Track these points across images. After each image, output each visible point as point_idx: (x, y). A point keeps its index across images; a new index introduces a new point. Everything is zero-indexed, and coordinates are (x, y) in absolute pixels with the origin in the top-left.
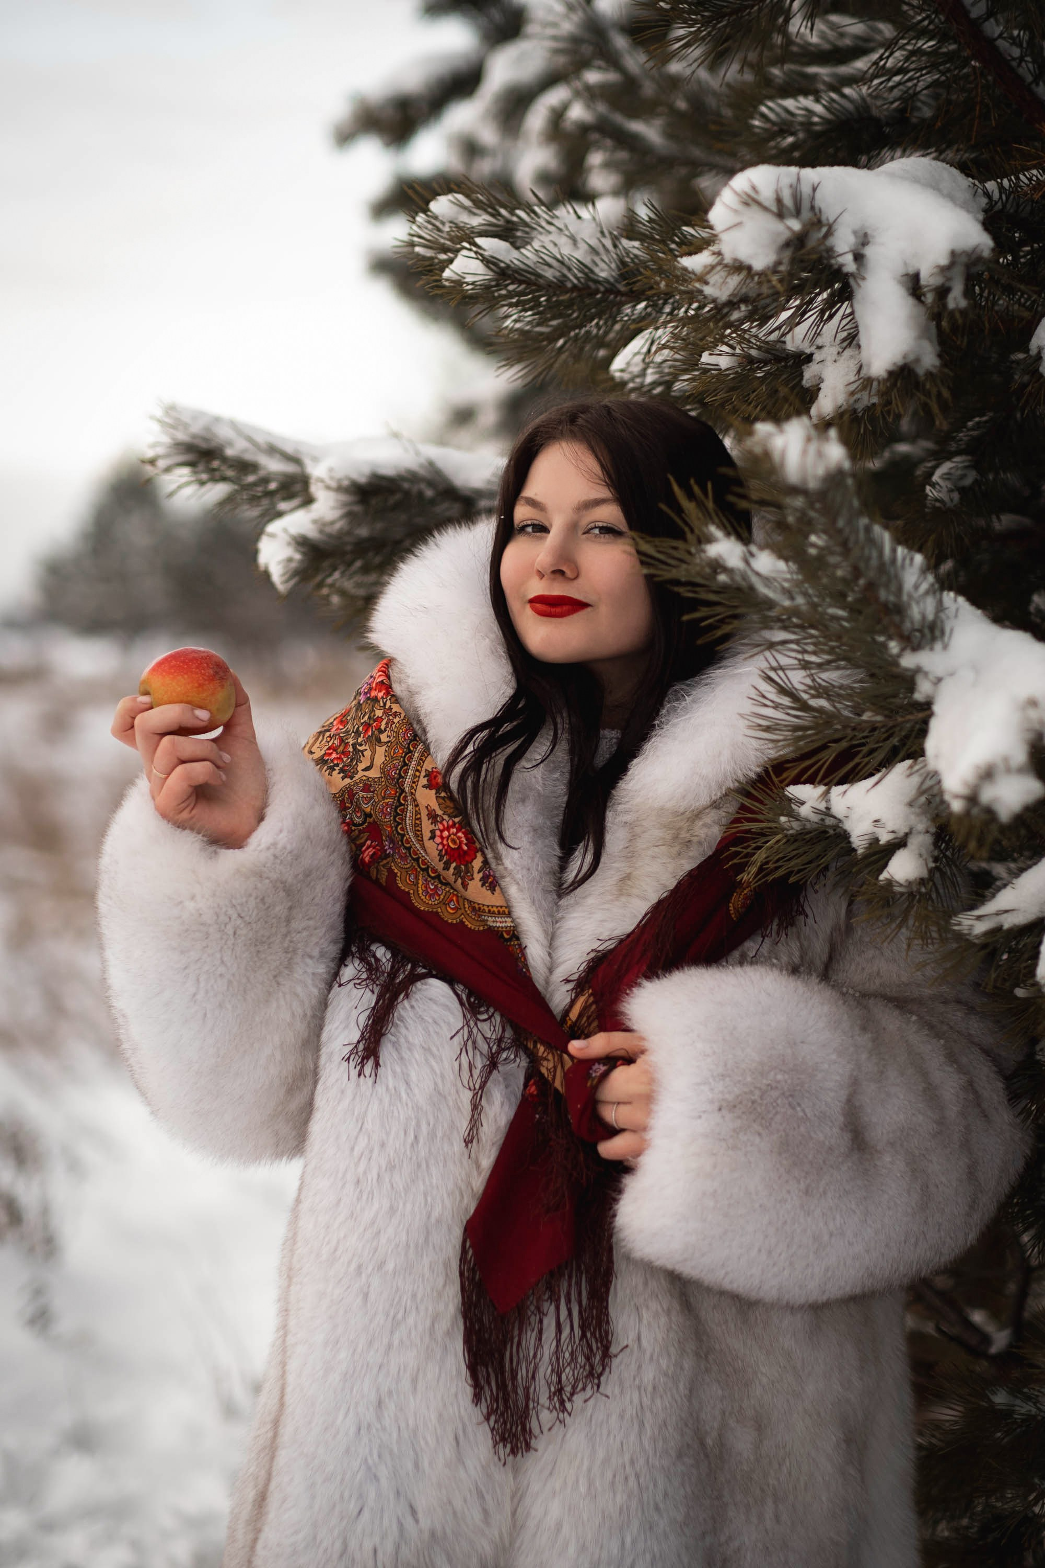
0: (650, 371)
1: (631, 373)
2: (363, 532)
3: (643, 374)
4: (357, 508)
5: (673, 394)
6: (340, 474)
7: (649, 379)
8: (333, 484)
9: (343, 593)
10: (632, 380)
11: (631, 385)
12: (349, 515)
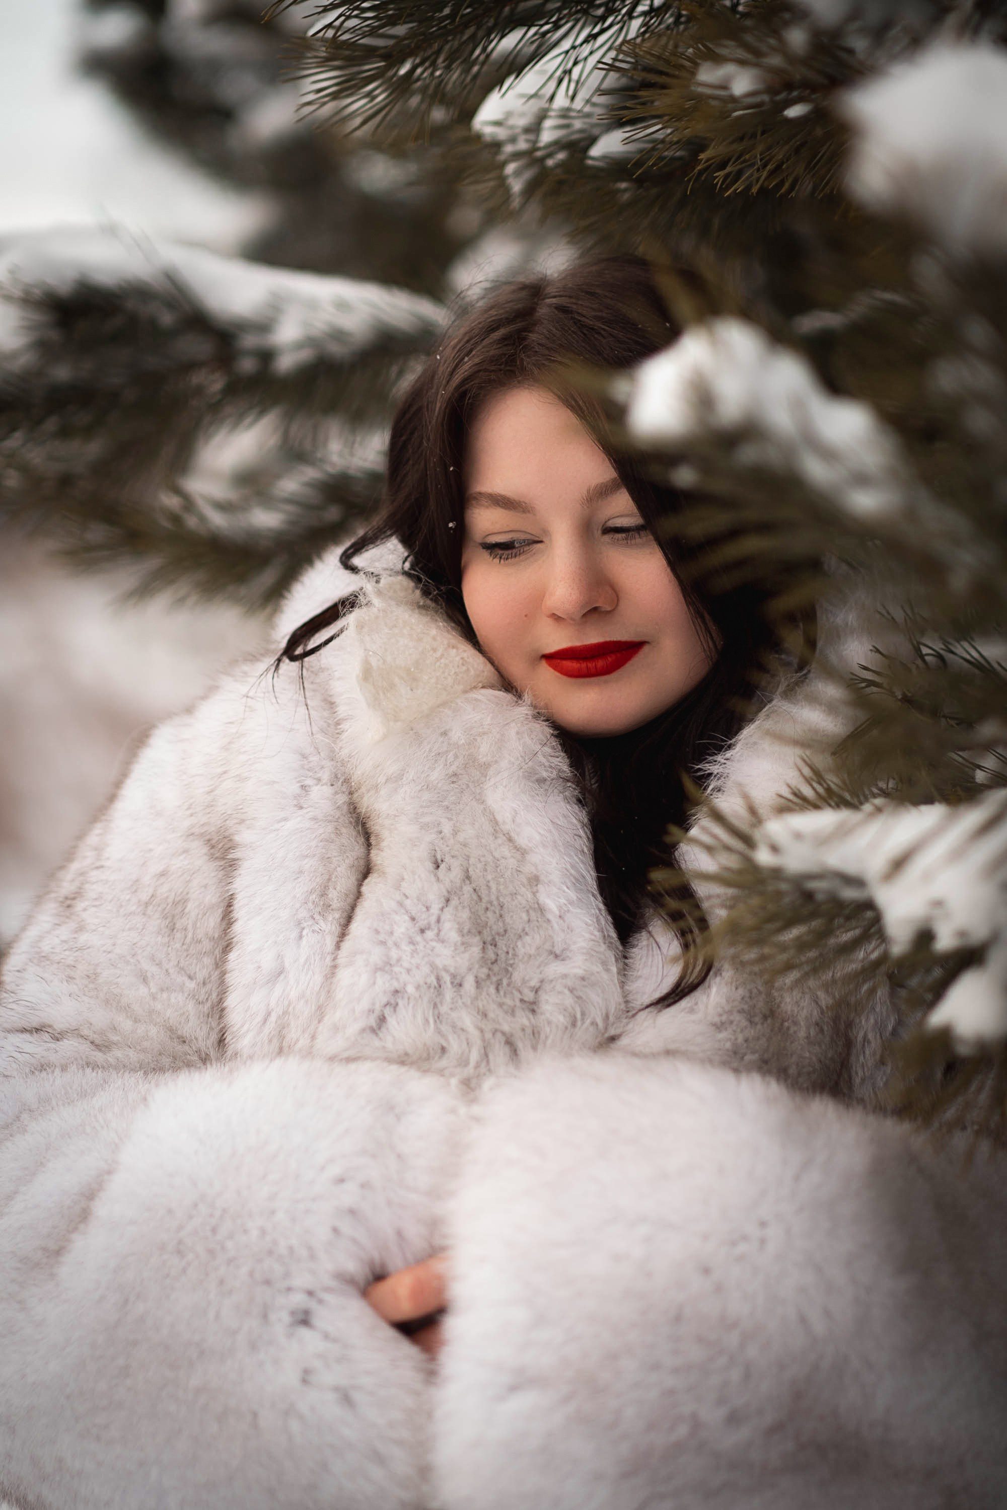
0: (548, 123)
1: (512, 127)
2: (62, 373)
3: (534, 128)
4: (54, 335)
5: (590, 162)
6: (28, 278)
7: (547, 136)
8: (17, 293)
9: (24, 469)
10: (513, 140)
11: (509, 149)
12: (42, 346)
